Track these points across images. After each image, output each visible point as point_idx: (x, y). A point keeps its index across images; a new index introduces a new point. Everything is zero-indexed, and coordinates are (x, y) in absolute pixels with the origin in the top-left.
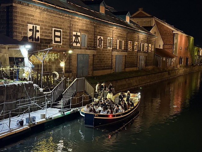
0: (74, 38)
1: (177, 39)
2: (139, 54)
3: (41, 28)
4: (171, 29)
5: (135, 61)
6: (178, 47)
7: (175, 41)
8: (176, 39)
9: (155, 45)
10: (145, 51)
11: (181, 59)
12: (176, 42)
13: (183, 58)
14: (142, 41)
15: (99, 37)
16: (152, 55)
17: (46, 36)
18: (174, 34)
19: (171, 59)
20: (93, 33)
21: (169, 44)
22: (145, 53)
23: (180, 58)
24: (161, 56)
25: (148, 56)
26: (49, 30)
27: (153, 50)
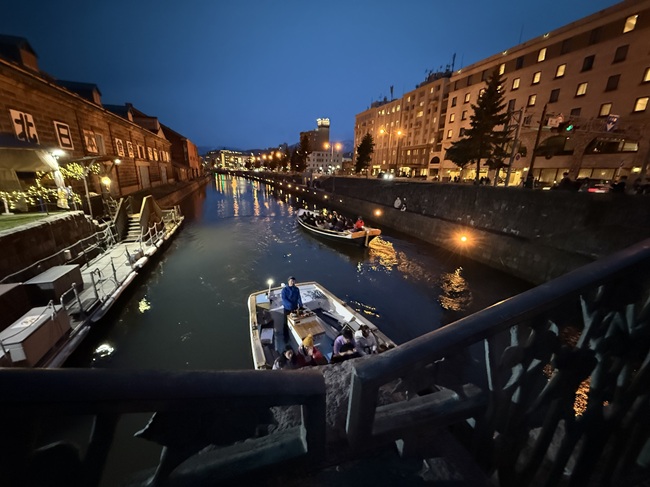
0: (86, 138)
2: (160, 164)
3: (35, 120)
5: (158, 173)
15: (117, 140)
17: (45, 134)
20: (108, 133)
26: (47, 123)
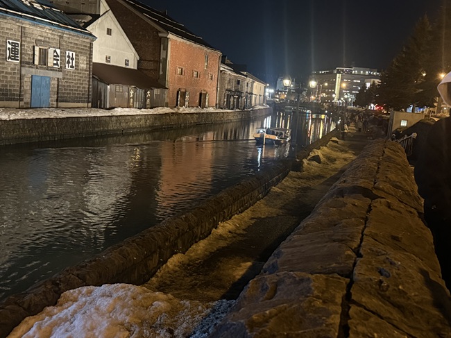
2: (29, 71)
4: (154, 28)
5: (10, 86)
8: (164, 49)
10: (49, 65)
12: (165, 57)
13: (187, 93)
14: (41, 40)
16: (81, 77)
18: (161, 37)
19: (146, 93)
22: (51, 70)
23: (178, 92)
24: (107, 83)
25: (64, 79)
27: (83, 65)
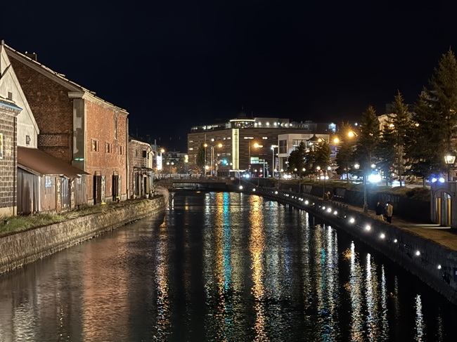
1: (81, 115)
4: (60, 86)
6: (86, 143)
7: (77, 124)
8: (78, 116)
9: (15, 134)
11: (97, 180)
12: (80, 127)
13: (103, 177)
16: (7, 169)
18: (72, 99)
19: (70, 182)
21: (58, 134)
23: (95, 177)
24: (37, 174)
